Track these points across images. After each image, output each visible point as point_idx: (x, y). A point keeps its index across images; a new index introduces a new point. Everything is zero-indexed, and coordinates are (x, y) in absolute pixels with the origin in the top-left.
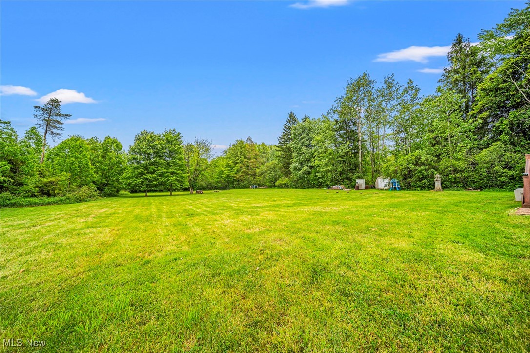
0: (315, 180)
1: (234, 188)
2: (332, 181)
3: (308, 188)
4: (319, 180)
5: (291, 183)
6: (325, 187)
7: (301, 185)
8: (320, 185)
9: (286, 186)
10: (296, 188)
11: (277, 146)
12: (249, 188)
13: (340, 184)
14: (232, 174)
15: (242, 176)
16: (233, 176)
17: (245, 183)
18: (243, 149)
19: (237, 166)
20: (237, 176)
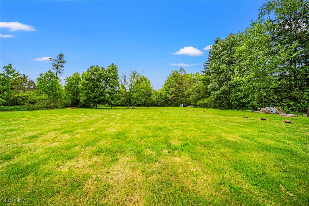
0: (236, 100)
1: (169, 105)
2: (261, 101)
3: (228, 109)
4: (241, 101)
5: (211, 103)
6: (250, 109)
7: (219, 105)
8: (243, 106)
9: (206, 106)
10: (215, 108)
11: (203, 72)
12: (179, 106)
13: (274, 106)
14: (168, 95)
15: (173, 97)
16: (168, 97)
17: (177, 102)
18: (176, 77)
19: (171, 90)
20: (171, 97)
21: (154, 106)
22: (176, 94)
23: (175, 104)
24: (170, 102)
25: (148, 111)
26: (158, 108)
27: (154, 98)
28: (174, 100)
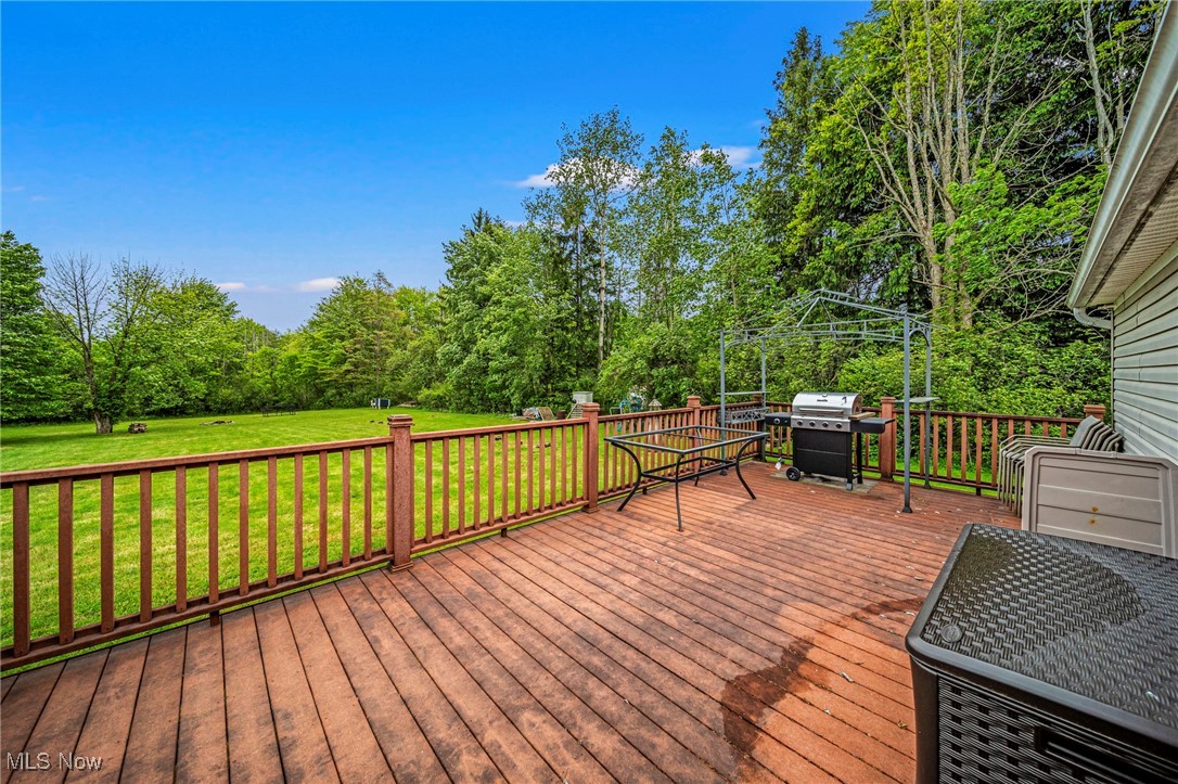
7: (466, 404)
12: (368, 405)
14: (322, 366)
15: (348, 371)
16: (324, 374)
17: (360, 391)
18: (359, 302)
19: (338, 347)
20: (335, 373)
21: (257, 409)
22: (356, 365)
23: (354, 399)
24: (334, 391)
25: (215, 440)
26: (274, 417)
27: (259, 378)
28: (351, 386)
